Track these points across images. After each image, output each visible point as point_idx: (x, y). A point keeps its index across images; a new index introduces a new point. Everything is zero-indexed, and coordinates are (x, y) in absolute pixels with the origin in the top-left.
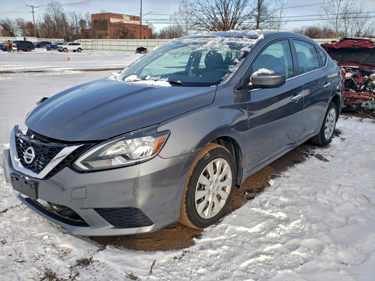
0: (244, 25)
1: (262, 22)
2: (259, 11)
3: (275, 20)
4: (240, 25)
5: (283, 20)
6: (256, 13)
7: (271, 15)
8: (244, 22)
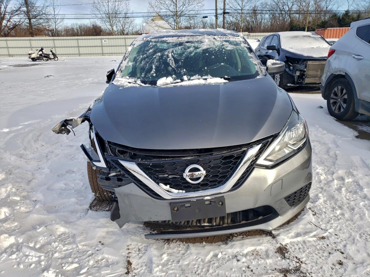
0: (15, 21)
1: (34, 18)
2: (27, 7)
3: (50, 17)
4: (9, 21)
5: (59, 18)
6: (25, 9)
7: (44, 12)
8: (13, 18)
